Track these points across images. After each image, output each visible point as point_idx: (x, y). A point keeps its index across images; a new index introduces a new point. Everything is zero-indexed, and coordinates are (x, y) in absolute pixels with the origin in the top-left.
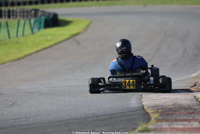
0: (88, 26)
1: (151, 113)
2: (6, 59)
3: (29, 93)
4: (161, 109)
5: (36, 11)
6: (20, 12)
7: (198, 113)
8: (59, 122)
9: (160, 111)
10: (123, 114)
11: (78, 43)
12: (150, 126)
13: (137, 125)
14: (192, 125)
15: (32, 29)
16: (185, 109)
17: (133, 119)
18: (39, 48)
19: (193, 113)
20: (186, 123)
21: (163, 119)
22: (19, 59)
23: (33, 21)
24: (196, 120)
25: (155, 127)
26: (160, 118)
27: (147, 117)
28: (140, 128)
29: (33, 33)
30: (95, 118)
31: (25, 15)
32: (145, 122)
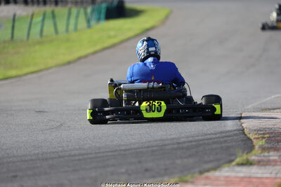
0: (167, 18)
1: (254, 138)
2: (51, 63)
4: (268, 133)
8: (125, 150)
9: (266, 136)
10: (216, 140)
12: (253, 157)
13: (235, 155)
15: (88, 21)
17: (229, 147)
18: (98, 47)
21: (271, 148)
22: (69, 63)
23: (89, 10)
25: (260, 158)
26: (266, 145)
27: (248, 145)
28: (238, 160)
29: (89, 26)
30: (176, 146)
31: (79, 1)
32: (246, 152)
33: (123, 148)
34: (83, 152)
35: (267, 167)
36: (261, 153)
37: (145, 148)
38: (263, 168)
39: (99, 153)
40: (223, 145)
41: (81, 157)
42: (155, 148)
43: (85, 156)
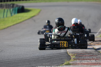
1: (71, 55)
3: (9, 45)
5: (13, 5)
6: (5, 5)
7: (95, 56)
8: (25, 60)
9: (75, 54)
10: (57, 56)
11: (35, 21)
12: (71, 62)
13: (64, 61)
14: (92, 62)
15: (11, 14)
16: (88, 54)
17: (62, 59)
18: (15, 23)
19: (92, 55)
20: (89, 60)
21: (77, 59)
22: (4, 29)
23: (11, 10)
24: (94, 59)
25: (73, 63)
26: (76, 58)
27: (69, 58)
28: (65, 63)
29: (11, 16)
30: (43, 58)
31: (8, 7)
32: (68, 60)
33: (24, 59)
34: (9, 60)
35: (76, 66)
36: (74, 61)
37: (32, 59)
38: (74, 66)
39: (15, 61)
40: (60, 58)
41: (9, 62)
42: (35, 59)
43: (10, 62)
